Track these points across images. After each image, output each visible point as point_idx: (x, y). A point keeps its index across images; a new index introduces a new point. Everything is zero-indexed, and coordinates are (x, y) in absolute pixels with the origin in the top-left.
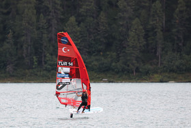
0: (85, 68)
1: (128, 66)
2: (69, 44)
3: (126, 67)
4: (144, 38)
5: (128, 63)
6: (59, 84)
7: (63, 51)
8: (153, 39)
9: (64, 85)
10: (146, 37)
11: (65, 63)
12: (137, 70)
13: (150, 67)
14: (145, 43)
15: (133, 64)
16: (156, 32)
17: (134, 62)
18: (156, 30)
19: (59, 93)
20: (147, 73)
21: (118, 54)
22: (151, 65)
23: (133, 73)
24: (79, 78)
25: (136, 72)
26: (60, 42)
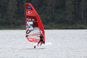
0: (41, 22)
1: (9, 21)
2: (32, 9)
3: (8, 22)
4: (17, 6)
5: (9, 19)
6: (27, 31)
7: (29, 13)
8: (22, 7)
9: (30, 31)
10: (18, 5)
11: (30, 20)
12: (13, 23)
13: (20, 21)
14: (18, 8)
15: (11, 20)
16: (23, 3)
17: (12, 18)
18: (23, 2)
19: (28, 36)
20: (19, 24)
21: (3, 14)
22: (21, 20)
23: (11, 24)
24: (38, 27)
25: (13, 24)
26: (27, 8)
